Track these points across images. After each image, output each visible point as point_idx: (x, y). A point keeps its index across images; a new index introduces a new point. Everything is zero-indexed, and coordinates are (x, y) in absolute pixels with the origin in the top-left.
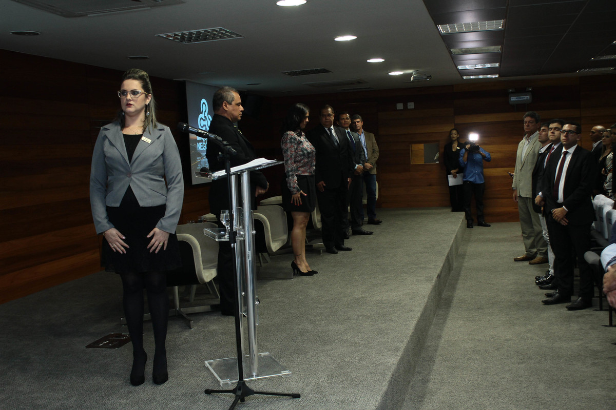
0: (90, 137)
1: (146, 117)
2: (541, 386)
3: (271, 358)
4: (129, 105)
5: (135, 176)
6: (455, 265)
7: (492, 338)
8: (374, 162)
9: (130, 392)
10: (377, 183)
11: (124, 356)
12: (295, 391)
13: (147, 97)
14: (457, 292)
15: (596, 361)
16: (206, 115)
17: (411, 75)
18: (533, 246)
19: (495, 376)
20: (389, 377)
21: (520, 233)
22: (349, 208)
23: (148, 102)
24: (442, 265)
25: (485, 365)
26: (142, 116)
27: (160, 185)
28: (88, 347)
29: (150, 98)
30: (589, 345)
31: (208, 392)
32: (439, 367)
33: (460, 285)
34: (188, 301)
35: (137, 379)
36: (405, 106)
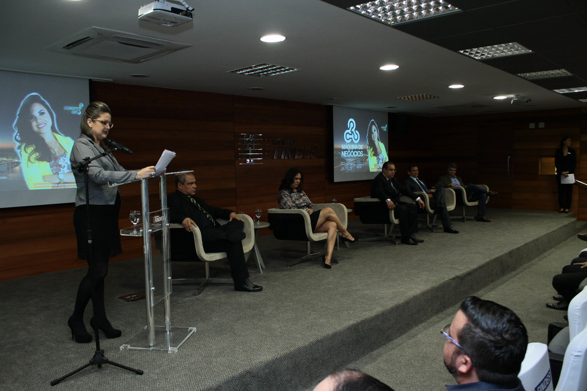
16: (353, 130)
17: (511, 99)
28: (120, 297)
36: (537, 126)
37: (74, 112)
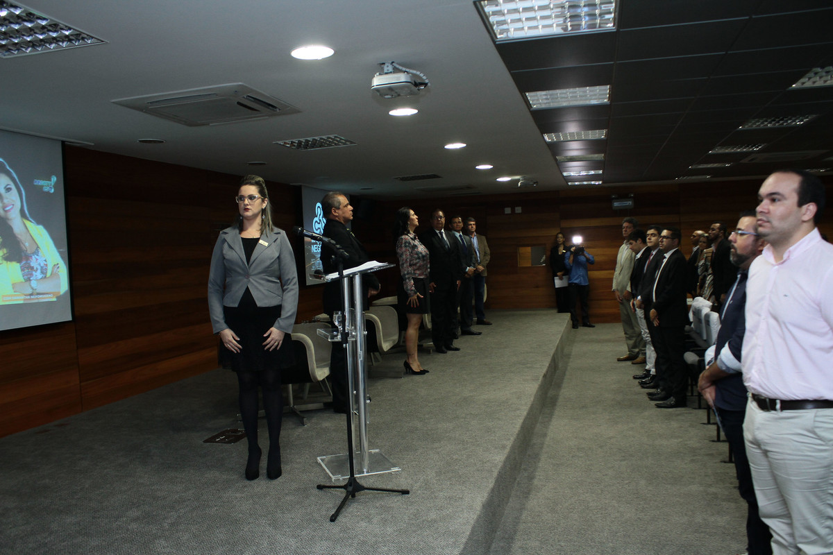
0: (209, 240)
1: (263, 220)
2: (643, 482)
3: (381, 454)
4: (247, 210)
5: (253, 277)
6: (560, 365)
7: (596, 436)
8: (485, 265)
9: (245, 486)
10: (485, 285)
11: (239, 452)
12: (404, 488)
13: (263, 201)
14: (562, 391)
15: (694, 458)
16: (321, 218)
17: (518, 180)
18: (635, 346)
19: (598, 473)
20: (495, 474)
21: (622, 334)
22: (459, 308)
23: (264, 206)
24: (548, 365)
25: (588, 463)
26: (259, 220)
27: (275, 287)
28: (206, 441)
29: (266, 202)
30: (688, 442)
31: (320, 487)
32: (544, 463)
33: (564, 385)
34: (302, 398)
35: (251, 474)
36: (513, 210)
37: (46, 189)
